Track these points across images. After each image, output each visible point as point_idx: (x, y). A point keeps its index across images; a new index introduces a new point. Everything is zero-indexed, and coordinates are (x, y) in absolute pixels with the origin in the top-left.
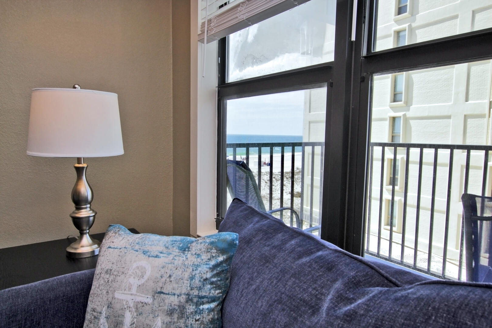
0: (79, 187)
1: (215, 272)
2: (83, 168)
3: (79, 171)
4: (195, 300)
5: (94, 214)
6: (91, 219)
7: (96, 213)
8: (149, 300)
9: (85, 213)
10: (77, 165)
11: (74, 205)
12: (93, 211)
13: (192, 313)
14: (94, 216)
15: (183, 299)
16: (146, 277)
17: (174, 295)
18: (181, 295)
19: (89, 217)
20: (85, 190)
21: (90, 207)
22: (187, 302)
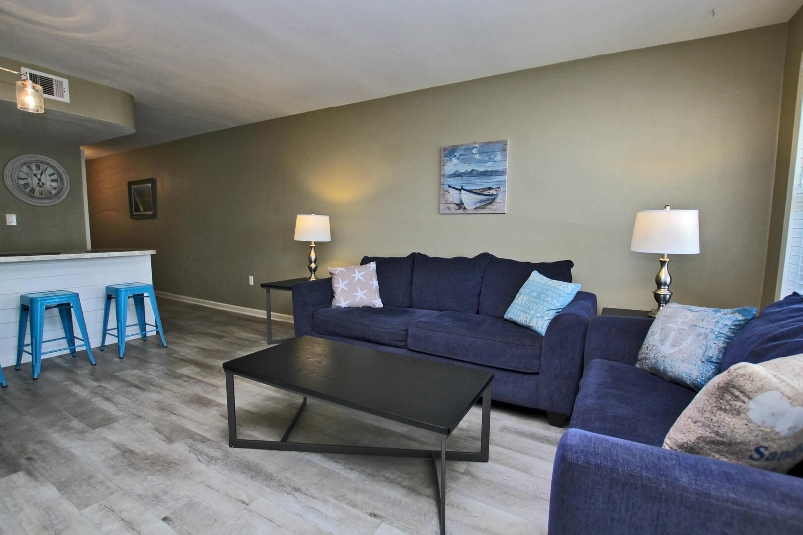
0: (661, 274)
1: (734, 323)
2: (666, 261)
3: (663, 263)
4: (716, 333)
5: (670, 294)
6: (668, 297)
7: (672, 294)
8: (687, 328)
9: (663, 291)
10: (662, 259)
11: (656, 285)
12: (670, 292)
13: (712, 339)
14: (670, 295)
15: (708, 331)
16: (688, 319)
17: (703, 328)
18: (707, 329)
19: (666, 295)
20: (665, 276)
21: (668, 289)
22: (710, 332)
